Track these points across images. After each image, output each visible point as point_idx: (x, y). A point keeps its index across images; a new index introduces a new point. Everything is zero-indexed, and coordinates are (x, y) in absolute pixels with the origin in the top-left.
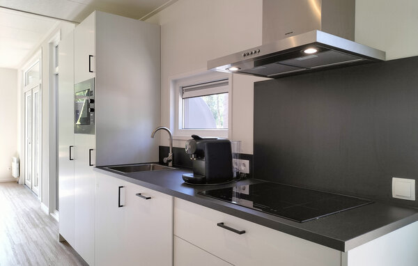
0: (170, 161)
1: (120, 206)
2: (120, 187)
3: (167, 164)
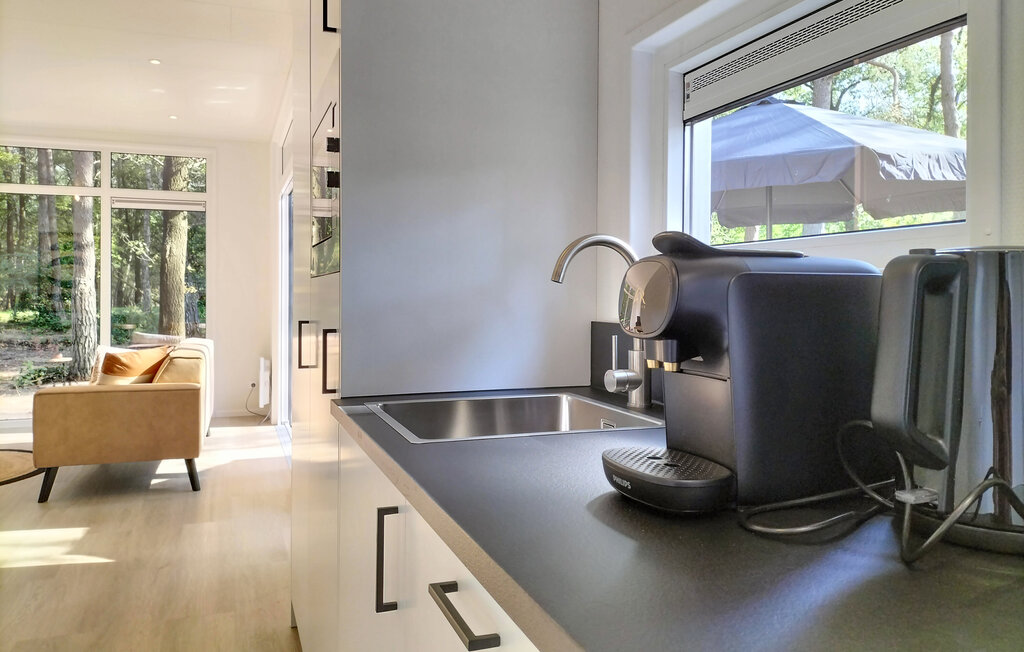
0: (634, 383)
1: (381, 607)
2: (382, 512)
3: (620, 399)
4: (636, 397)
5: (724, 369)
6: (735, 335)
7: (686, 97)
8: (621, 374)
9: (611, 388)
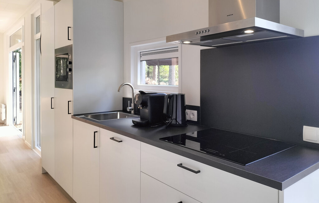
4: (132, 112)
5: (148, 108)
6: (149, 104)
7: (141, 56)
8: (130, 108)
9: (128, 110)
